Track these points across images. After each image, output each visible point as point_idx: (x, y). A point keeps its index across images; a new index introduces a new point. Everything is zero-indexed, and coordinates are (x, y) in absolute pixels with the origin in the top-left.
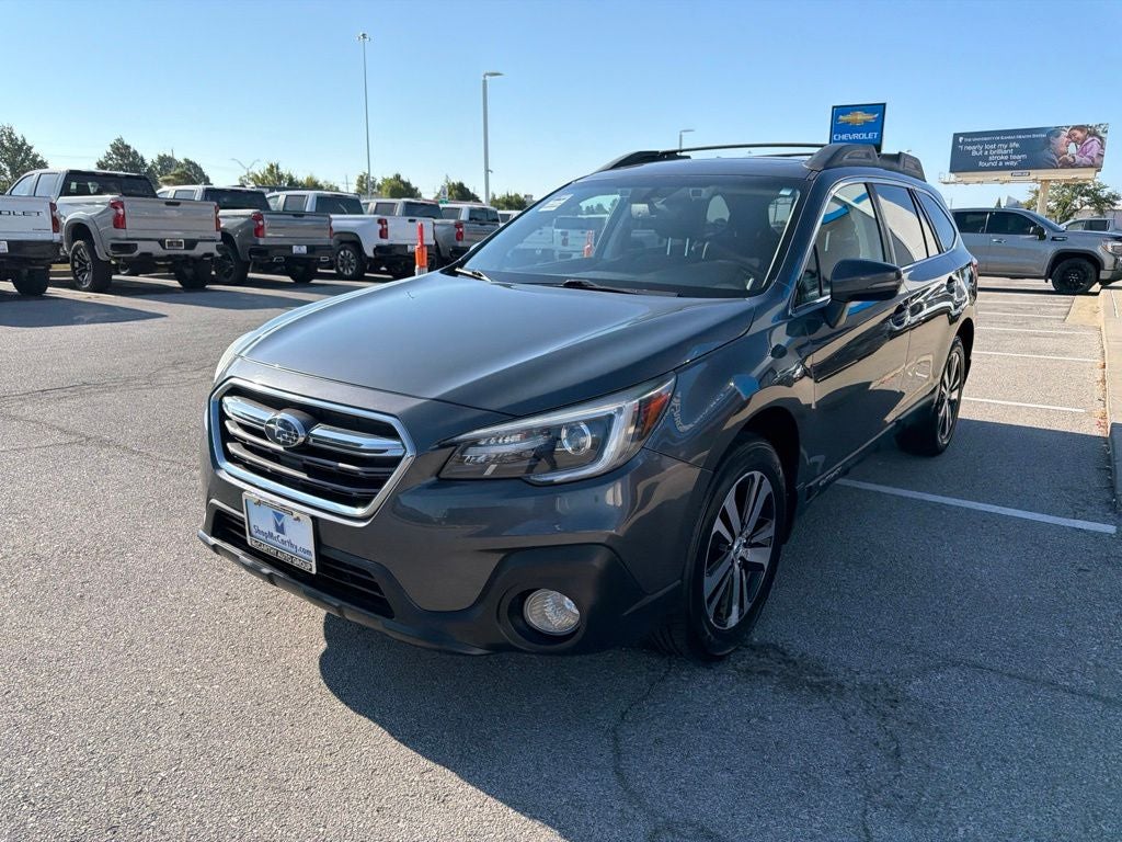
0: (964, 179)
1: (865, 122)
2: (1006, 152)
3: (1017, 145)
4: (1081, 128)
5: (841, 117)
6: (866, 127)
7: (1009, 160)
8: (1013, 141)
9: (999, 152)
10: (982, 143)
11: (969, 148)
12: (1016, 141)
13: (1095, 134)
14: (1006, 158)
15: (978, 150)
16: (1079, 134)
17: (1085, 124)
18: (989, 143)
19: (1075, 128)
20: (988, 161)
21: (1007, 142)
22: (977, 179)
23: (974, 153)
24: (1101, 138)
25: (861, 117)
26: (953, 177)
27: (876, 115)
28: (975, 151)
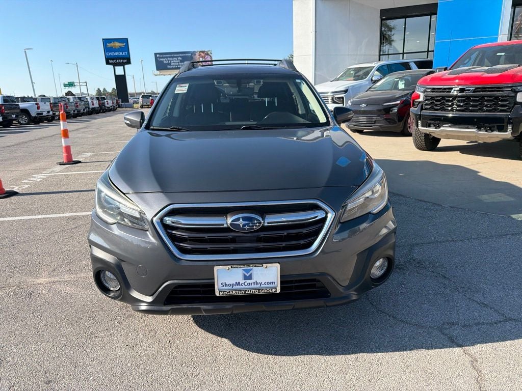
0: (164, 73)
1: (120, 47)
2: (177, 61)
3: (181, 59)
4: (203, 52)
5: (108, 44)
6: (120, 49)
7: (179, 65)
8: (179, 57)
9: (174, 61)
10: (167, 57)
11: (162, 60)
12: (180, 57)
13: (208, 54)
14: (178, 64)
15: (166, 61)
16: (203, 54)
17: (204, 50)
18: (170, 57)
19: (200, 52)
20: (170, 65)
21: (177, 57)
22: (169, 73)
23: (165, 62)
24: (210, 56)
25: (117, 44)
26: (158, 72)
27: (125, 44)
28: (165, 61)
